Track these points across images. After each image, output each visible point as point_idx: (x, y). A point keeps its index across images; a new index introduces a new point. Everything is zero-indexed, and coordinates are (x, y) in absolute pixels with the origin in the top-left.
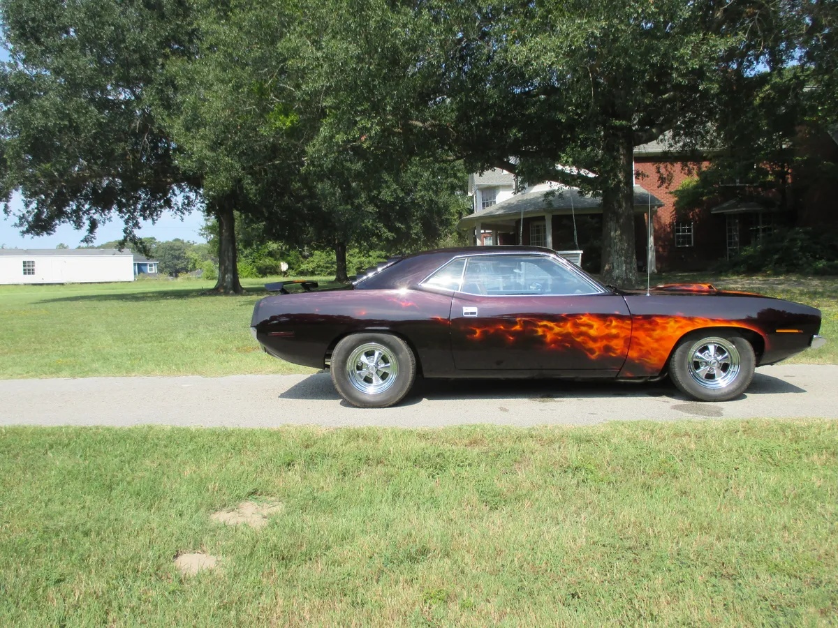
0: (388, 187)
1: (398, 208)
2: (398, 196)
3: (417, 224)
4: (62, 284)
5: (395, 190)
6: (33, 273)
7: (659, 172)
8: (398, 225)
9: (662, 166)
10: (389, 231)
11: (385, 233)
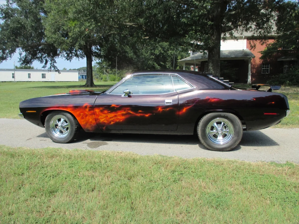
0: (158, 49)
1: (161, 57)
2: (161, 52)
3: (169, 63)
4: (54, 82)
5: (160, 50)
6: (45, 78)
7: (250, 44)
8: (162, 63)
9: (251, 41)
10: (158, 65)
11: (157, 66)
